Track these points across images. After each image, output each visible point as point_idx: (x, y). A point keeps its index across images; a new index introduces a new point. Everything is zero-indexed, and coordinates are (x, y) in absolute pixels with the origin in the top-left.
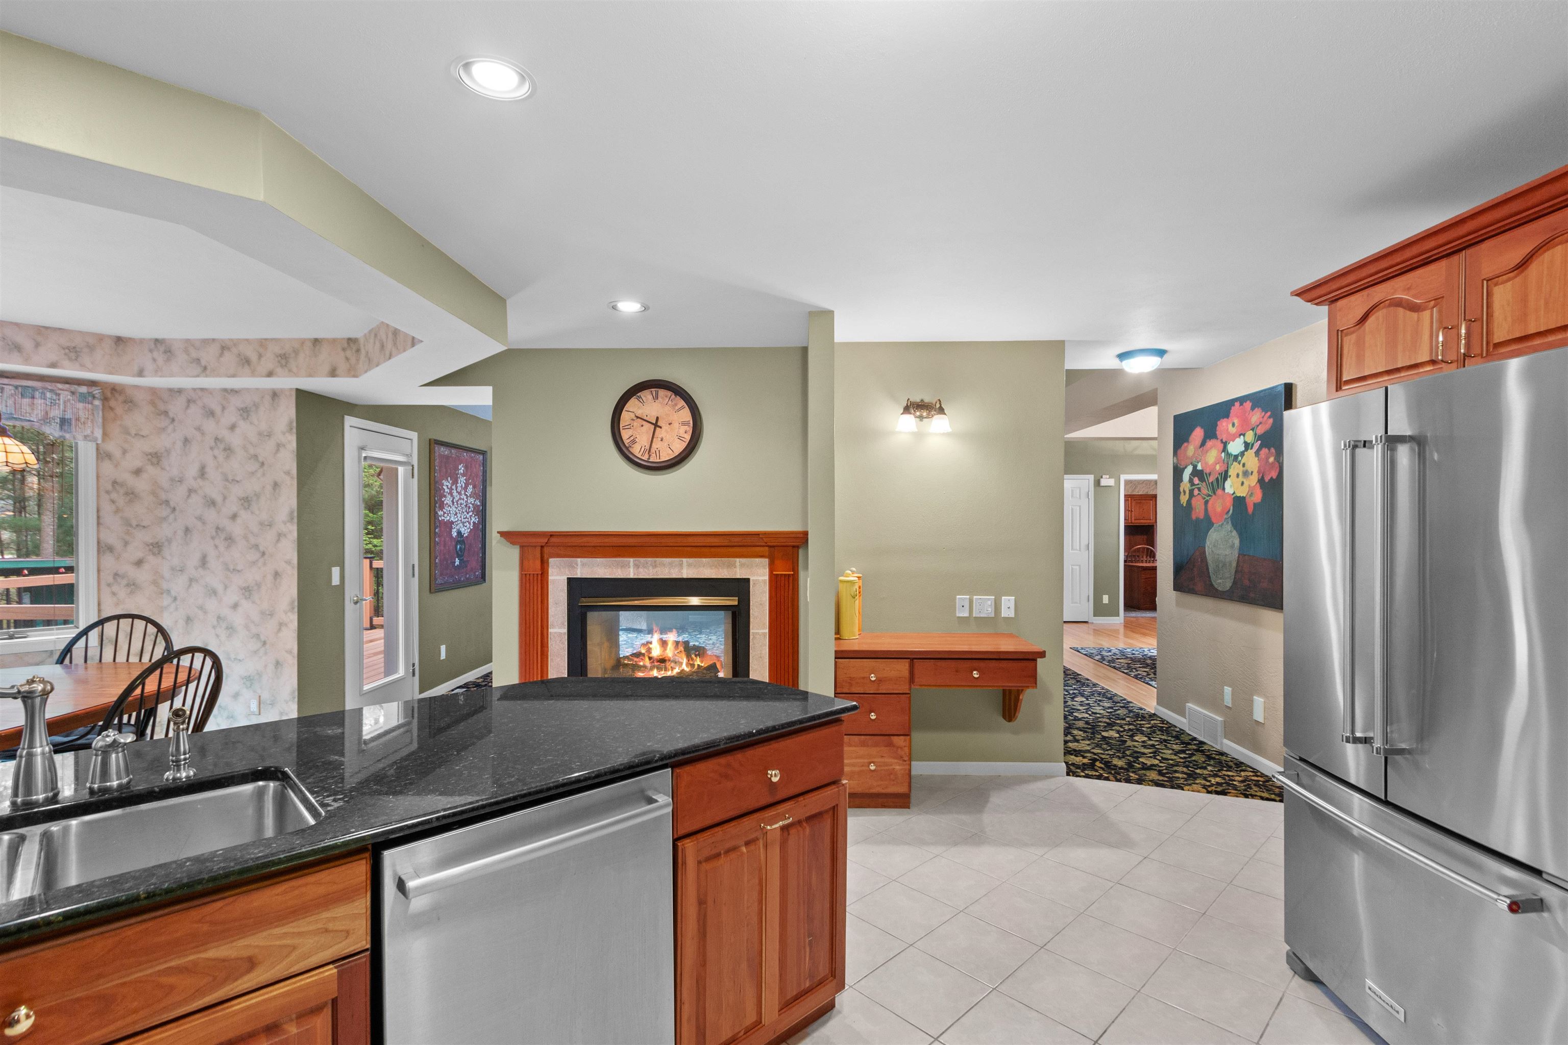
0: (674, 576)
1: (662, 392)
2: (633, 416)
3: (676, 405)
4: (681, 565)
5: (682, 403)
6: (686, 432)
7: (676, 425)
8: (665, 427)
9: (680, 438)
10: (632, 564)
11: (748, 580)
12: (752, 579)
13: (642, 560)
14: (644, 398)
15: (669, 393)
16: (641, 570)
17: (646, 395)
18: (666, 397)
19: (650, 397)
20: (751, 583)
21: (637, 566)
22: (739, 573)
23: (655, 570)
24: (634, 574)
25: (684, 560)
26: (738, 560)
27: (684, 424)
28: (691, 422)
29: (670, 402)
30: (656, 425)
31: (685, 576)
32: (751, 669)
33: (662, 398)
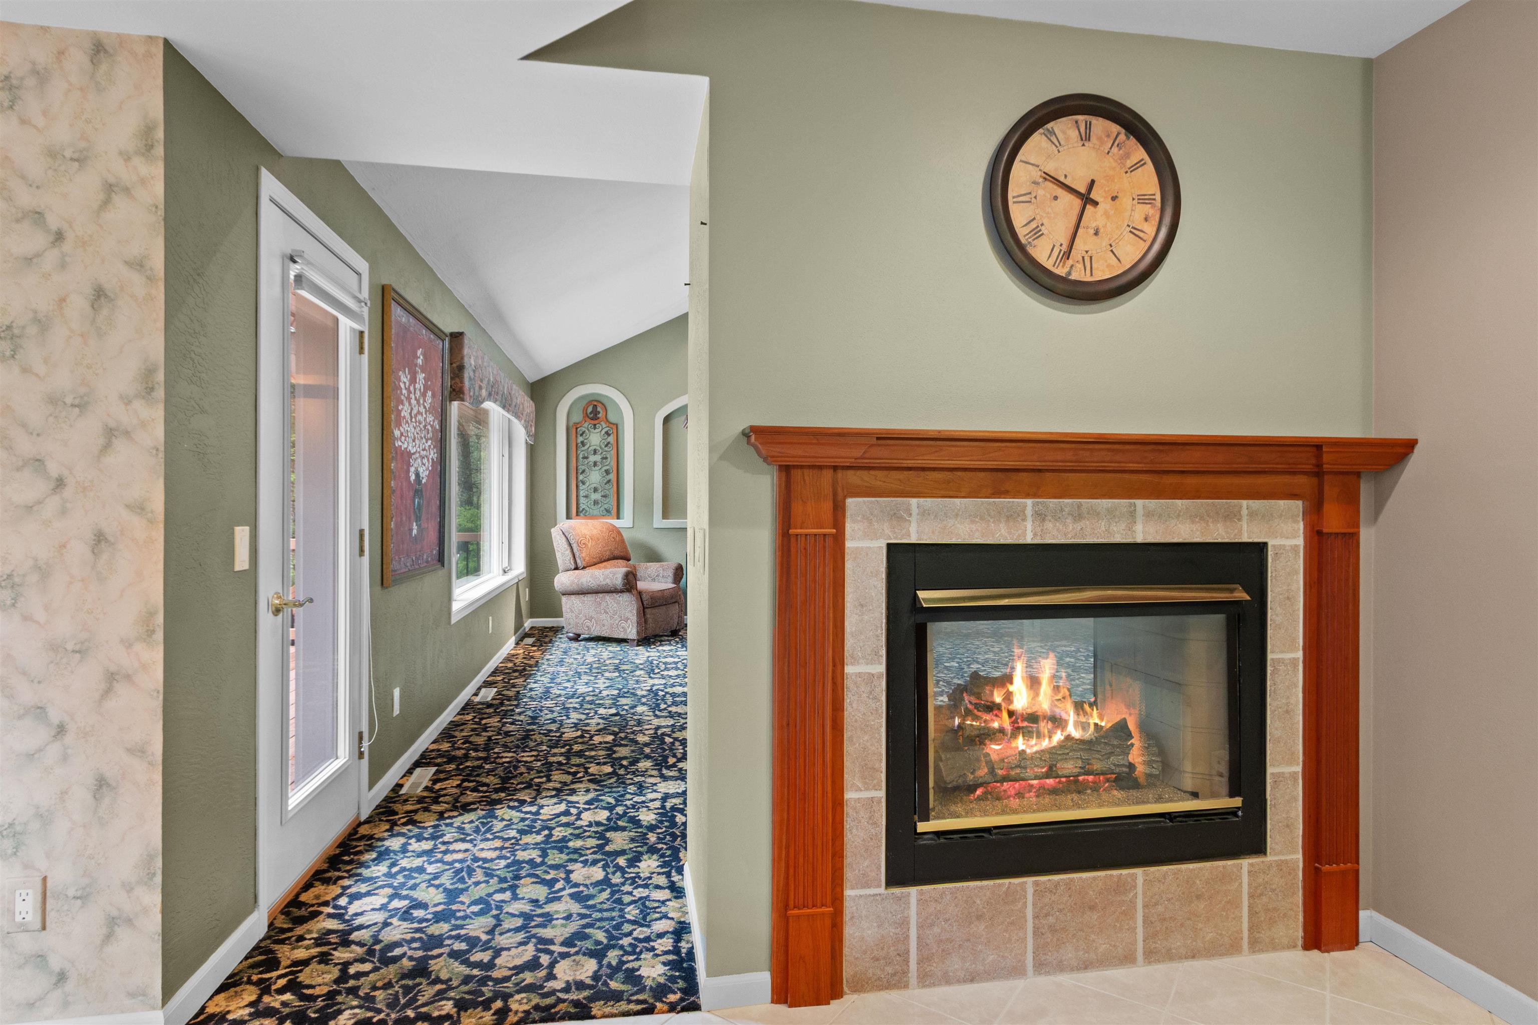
0: (1118, 539)
1: (1100, 125)
2: (1036, 175)
3: (1127, 156)
4: (1132, 514)
5: (1140, 153)
6: (1146, 219)
7: (1126, 201)
8: (1105, 206)
9: (1135, 231)
10: (1029, 511)
11: (1261, 548)
12: (1271, 543)
13: (1052, 502)
14: (1061, 136)
15: (1115, 128)
16: (1049, 525)
17: (1063, 127)
18: (1108, 136)
19: (1074, 134)
20: (1270, 553)
21: (1040, 516)
22: (1247, 534)
23: (1078, 526)
24: (1035, 535)
25: (1139, 503)
26: (1244, 503)
27: (1143, 200)
28: (1158, 197)
29: (1115, 150)
30: (1087, 199)
31: (1139, 539)
32: (1268, 737)
33: (1100, 138)
